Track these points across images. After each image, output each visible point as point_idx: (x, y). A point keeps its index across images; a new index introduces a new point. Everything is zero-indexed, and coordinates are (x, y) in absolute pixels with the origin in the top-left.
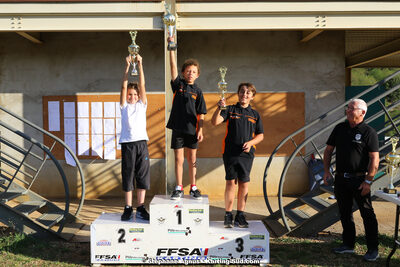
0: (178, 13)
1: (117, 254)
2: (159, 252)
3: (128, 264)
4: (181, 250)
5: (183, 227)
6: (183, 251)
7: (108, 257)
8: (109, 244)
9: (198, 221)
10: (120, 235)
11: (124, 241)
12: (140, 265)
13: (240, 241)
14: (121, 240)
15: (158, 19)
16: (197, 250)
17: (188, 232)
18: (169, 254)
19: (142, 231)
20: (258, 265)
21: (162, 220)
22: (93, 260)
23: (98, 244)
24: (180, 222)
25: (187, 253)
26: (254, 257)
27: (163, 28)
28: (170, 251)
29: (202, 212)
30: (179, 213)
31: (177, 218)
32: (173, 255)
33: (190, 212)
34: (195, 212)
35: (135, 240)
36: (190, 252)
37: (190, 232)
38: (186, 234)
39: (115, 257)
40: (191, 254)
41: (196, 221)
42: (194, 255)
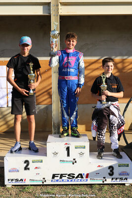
0: (61, 3)
1: (24, 178)
2: (54, 176)
3: (31, 185)
4: (69, 175)
5: (71, 158)
6: (71, 176)
8: (18, 171)
9: (82, 154)
10: (26, 164)
11: (29, 169)
12: (40, 185)
13: (111, 168)
14: (26, 168)
15: (46, 6)
16: (81, 175)
17: (74, 162)
18: (61, 178)
19: (42, 162)
20: (124, 184)
21: (56, 154)
22: (6, 182)
23: (10, 171)
24: (68, 155)
25: (73, 177)
26: (121, 179)
27: (50, 13)
28: (62, 176)
29: (85, 148)
30: (68, 149)
31: (66, 152)
32: (63, 178)
33: (76, 148)
34: (79, 148)
35: (36, 168)
36: (76, 176)
37: (76, 162)
38: (73, 163)
39: (22, 180)
40: (77, 178)
41: (80, 154)
42: (78, 178)
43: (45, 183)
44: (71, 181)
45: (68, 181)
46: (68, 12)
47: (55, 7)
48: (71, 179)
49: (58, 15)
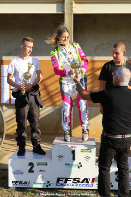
0: (75, 1)
1: (28, 181)
2: (59, 180)
4: (74, 179)
5: (76, 162)
7: (21, 183)
8: (22, 173)
9: (88, 158)
10: (30, 167)
11: (33, 172)
14: (31, 171)
15: (60, 5)
16: (87, 179)
18: (66, 182)
19: (47, 165)
21: (61, 157)
22: (10, 184)
23: (14, 173)
24: (74, 159)
25: (79, 182)
27: (63, 12)
28: (66, 180)
29: (91, 152)
30: (73, 152)
31: (72, 155)
32: (68, 182)
33: (82, 152)
34: (85, 151)
35: (41, 171)
36: (81, 181)
37: (81, 166)
38: (79, 167)
39: (26, 182)
40: (82, 182)
41: (86, 158)
42: (84, 183)
43: (49, 187)
44: (76, 185)
45: (73, 185)
46: (82, 11)
47: (69, 5)
48: (76, 184)
49: (71, 14)
